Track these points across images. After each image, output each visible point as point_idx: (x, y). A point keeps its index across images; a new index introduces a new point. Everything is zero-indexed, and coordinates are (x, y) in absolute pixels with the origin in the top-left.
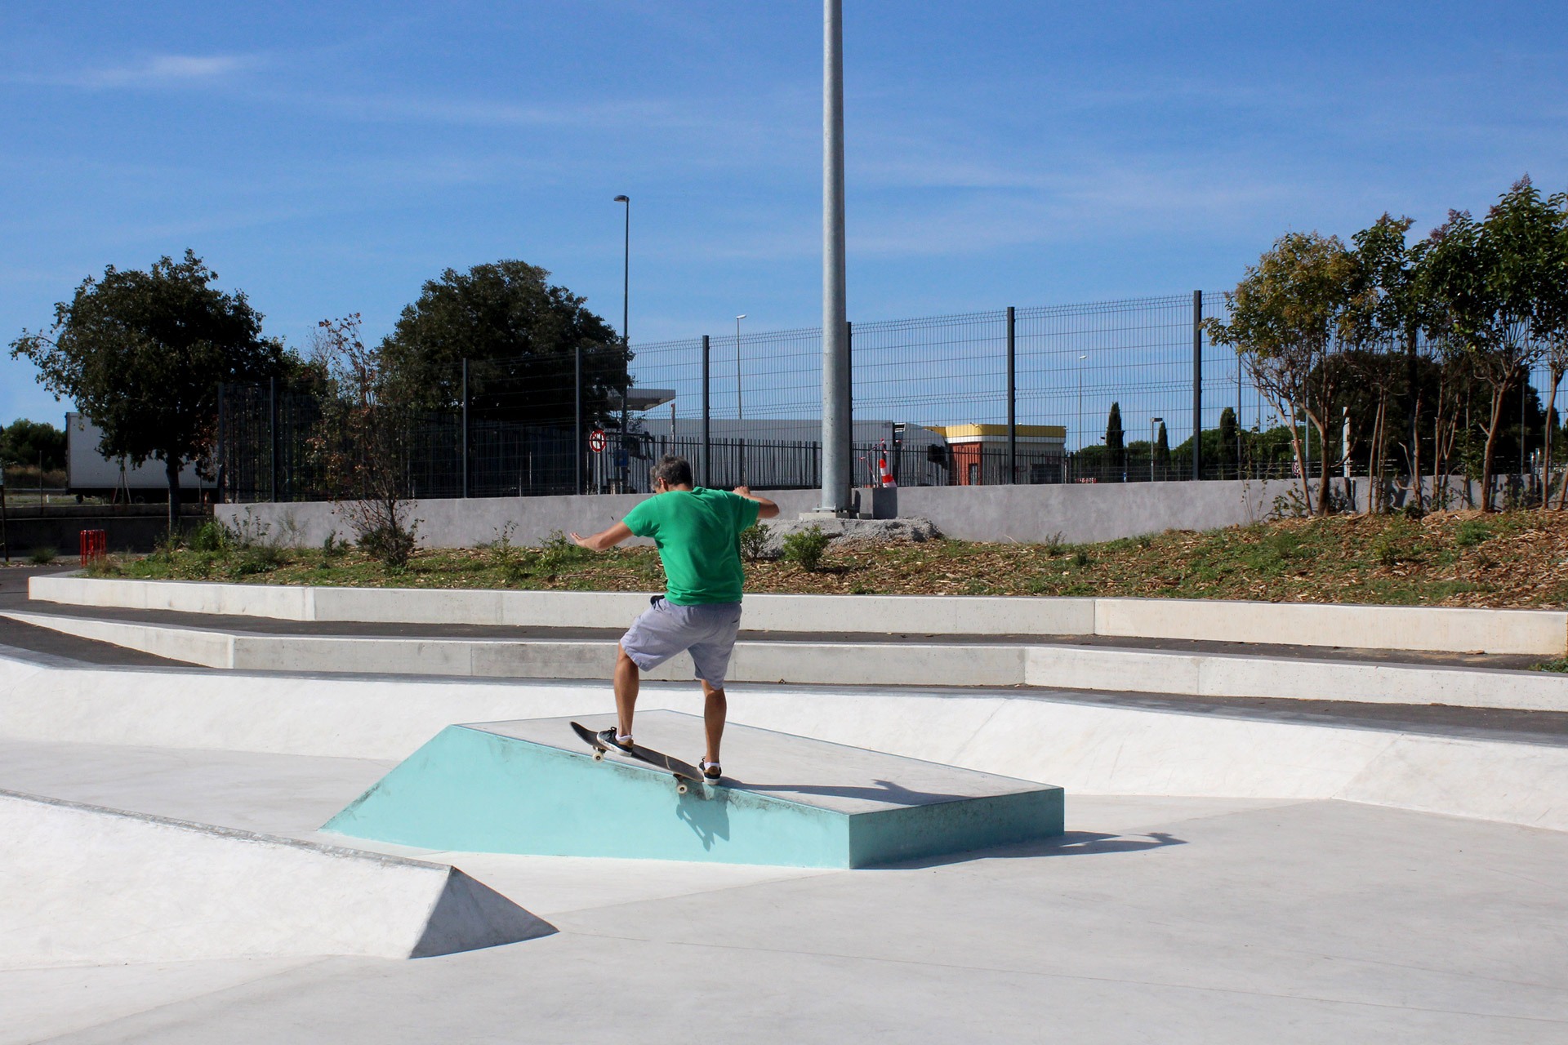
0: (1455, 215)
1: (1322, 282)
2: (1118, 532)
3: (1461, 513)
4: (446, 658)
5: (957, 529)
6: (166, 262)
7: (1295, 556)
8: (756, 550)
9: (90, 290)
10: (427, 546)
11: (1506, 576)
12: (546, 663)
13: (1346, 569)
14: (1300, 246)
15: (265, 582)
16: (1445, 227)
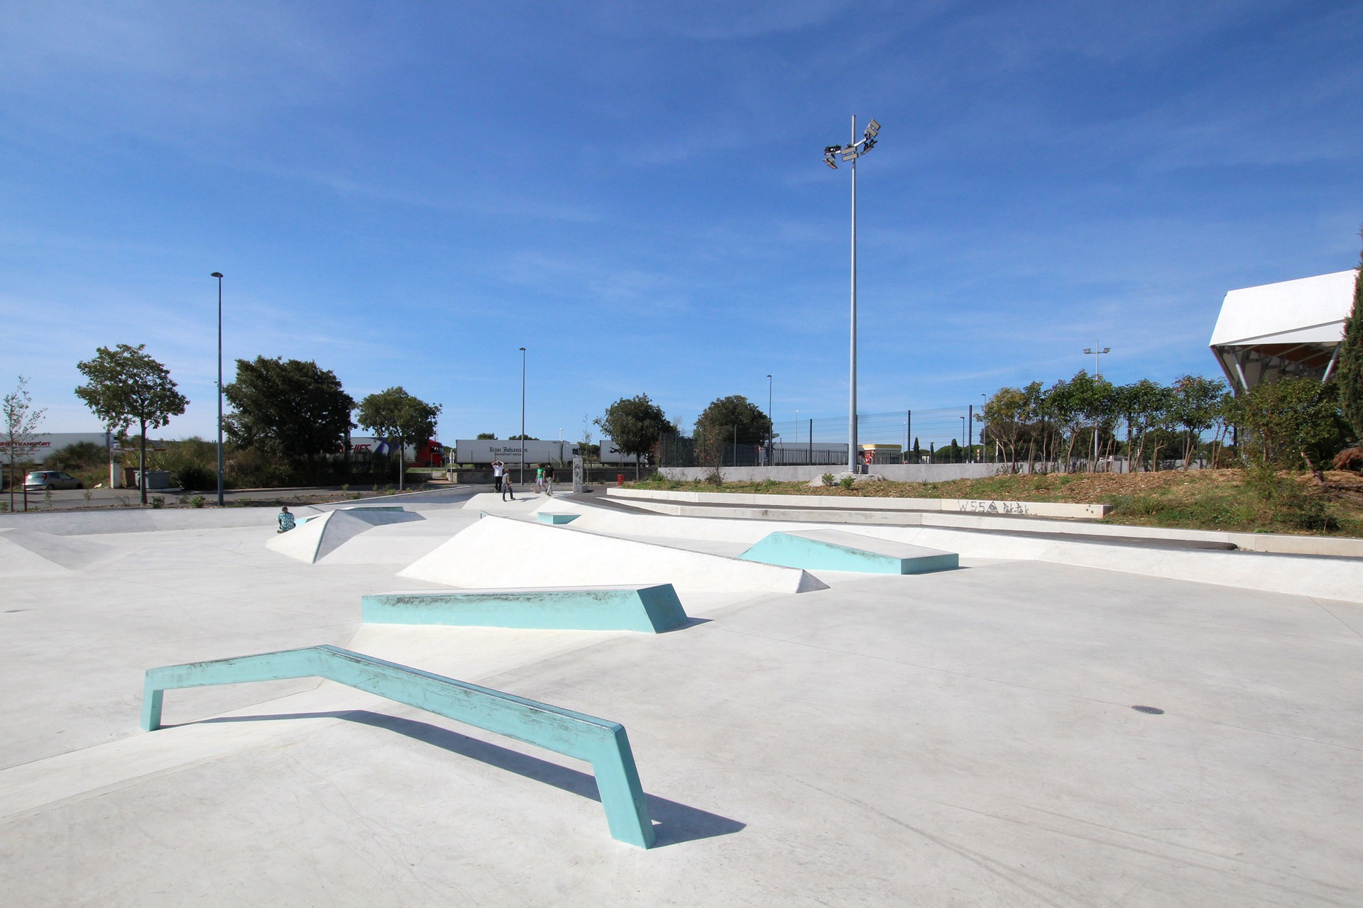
0: (1060, 381)
1: (1014, 402)
2: (944, 479)
3: (1062, 474)
4: (743, 514)
5: (891, 478)
6: (637, 396)
7: (1006, 487)
8: (831, 483)
9: (616, 405)
10: (729, 480)
11: (1079, 493)
12: (773, 515)
13: (1023, 491)
14: (1007, 391)
15: (680, 491)
16: (1057, 385)
